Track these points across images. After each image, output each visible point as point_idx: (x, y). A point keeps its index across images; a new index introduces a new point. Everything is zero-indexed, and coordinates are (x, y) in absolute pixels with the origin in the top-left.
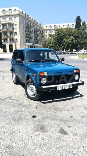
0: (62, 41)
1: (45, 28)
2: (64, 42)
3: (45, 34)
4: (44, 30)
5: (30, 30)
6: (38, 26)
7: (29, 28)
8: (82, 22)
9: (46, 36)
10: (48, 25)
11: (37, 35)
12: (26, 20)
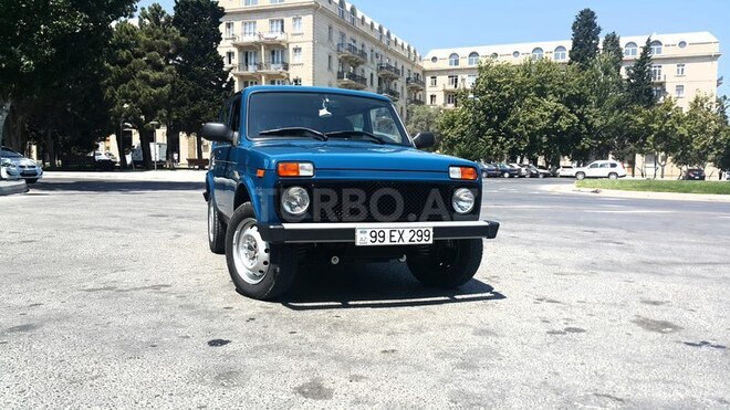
0: (504, 115)
1: (428, 65)
2: (514, 123)
3: (430, 91)
4: (425, 72)
5: (358, 73)
6: (396, 55)
7: (356, 64)
9: (433, 97)
10: (443, 53)
11: (393, 93)
12: (344, 30)
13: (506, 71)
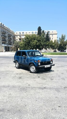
0: (29, 43)
2: (31, 44)
3: (16, 38)
4: (15, 35)
5: (5, 35)
6: (11, 32)
7: (4, 34)
8: (42, 31)
9: (17, 39)
10: (18, 32)
11: (11, 39)
12: (2, 28)
13: (29, 36)
